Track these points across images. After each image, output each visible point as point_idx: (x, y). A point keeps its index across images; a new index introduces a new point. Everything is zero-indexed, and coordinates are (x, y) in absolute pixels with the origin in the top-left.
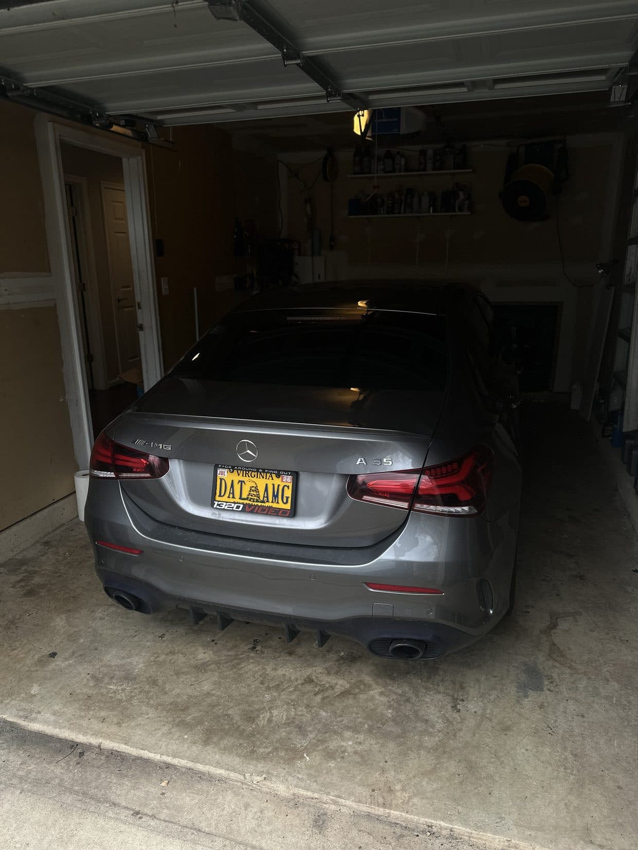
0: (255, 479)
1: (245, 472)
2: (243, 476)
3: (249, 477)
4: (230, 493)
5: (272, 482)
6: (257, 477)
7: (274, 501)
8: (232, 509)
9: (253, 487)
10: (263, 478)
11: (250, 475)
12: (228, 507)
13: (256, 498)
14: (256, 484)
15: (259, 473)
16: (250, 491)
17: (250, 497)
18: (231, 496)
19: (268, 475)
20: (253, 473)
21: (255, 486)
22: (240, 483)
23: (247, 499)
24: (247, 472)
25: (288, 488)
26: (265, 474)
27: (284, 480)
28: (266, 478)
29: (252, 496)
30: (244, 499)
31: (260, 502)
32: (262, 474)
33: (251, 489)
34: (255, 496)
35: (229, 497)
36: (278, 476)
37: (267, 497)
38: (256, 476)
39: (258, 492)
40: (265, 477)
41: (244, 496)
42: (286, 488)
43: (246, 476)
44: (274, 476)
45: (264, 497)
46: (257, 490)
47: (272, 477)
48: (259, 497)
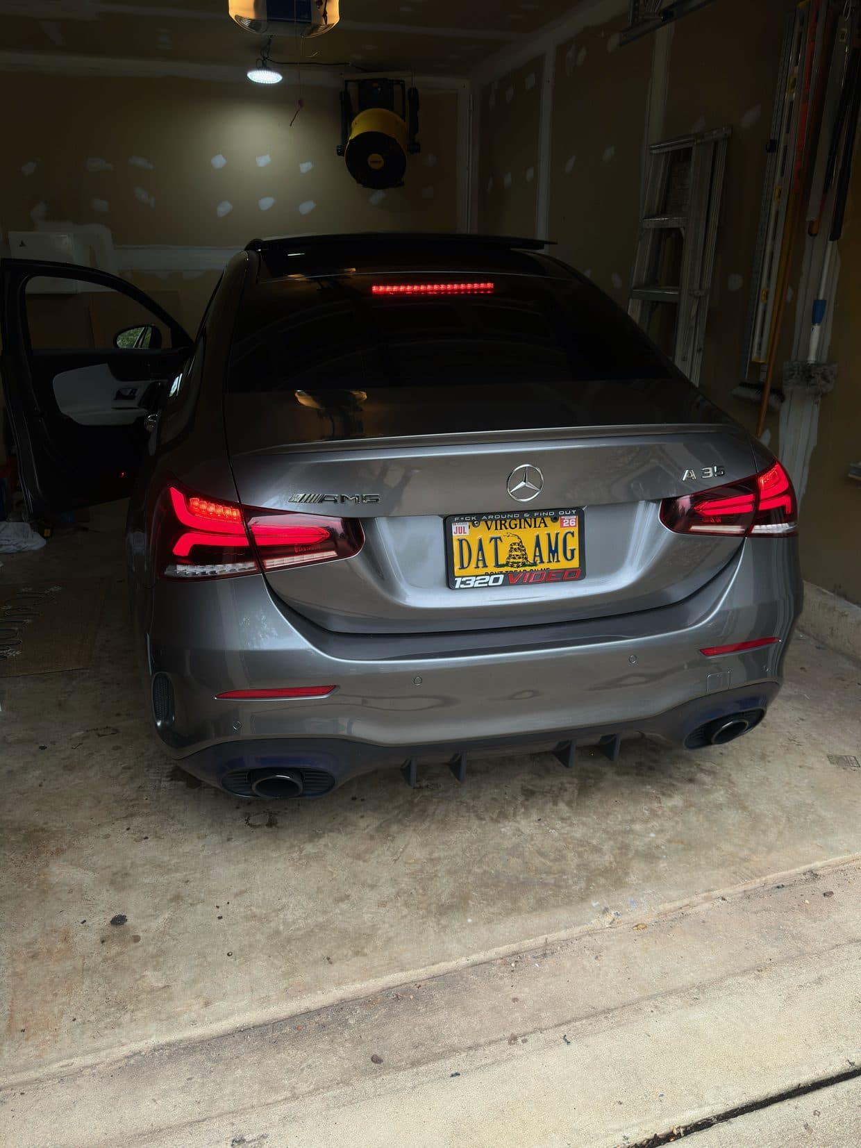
0: (517, 531)
1: (498, 522)
2: (496, 529)
3: (506, 529)
4: (478, 560)
5: (546, 531)
6: (520, 527)
7: (552, 560)
8: (486, 585)
9: (515, 544)
10: (530, 526)
11: (508, 527)
12: (480, 583)
13: (521, 560)
14: (519, 538)
15: (523, 520)
16: (511, 551)
17: (512, 560)
18: (481, 564)
19: (539, 520)
20: (513, 523)
21: (518, 541)
22: (493, 541)
23: (507, 564)
24: (503, 522)
25: (573, 536)
26: (533, 520)
27: (564, 525)
28: (535, 527)
29: (514, 558)
30: (503, 566)
31: (530, 566)
32: (529, 520)
33: (512, 548)
34: (520, 558)
35: (477, 567)
36: (555, 519)
37: (541, 556)
38: (518, 526)
39: (525, 550)
40: (533, 525)
41: (502, 561)
42: (569, 536)
43: (501, 529)
44: (548, 520)
45: (535, 556)
46: (521, 547)
47: (544, 522)
48: (526, 558)
